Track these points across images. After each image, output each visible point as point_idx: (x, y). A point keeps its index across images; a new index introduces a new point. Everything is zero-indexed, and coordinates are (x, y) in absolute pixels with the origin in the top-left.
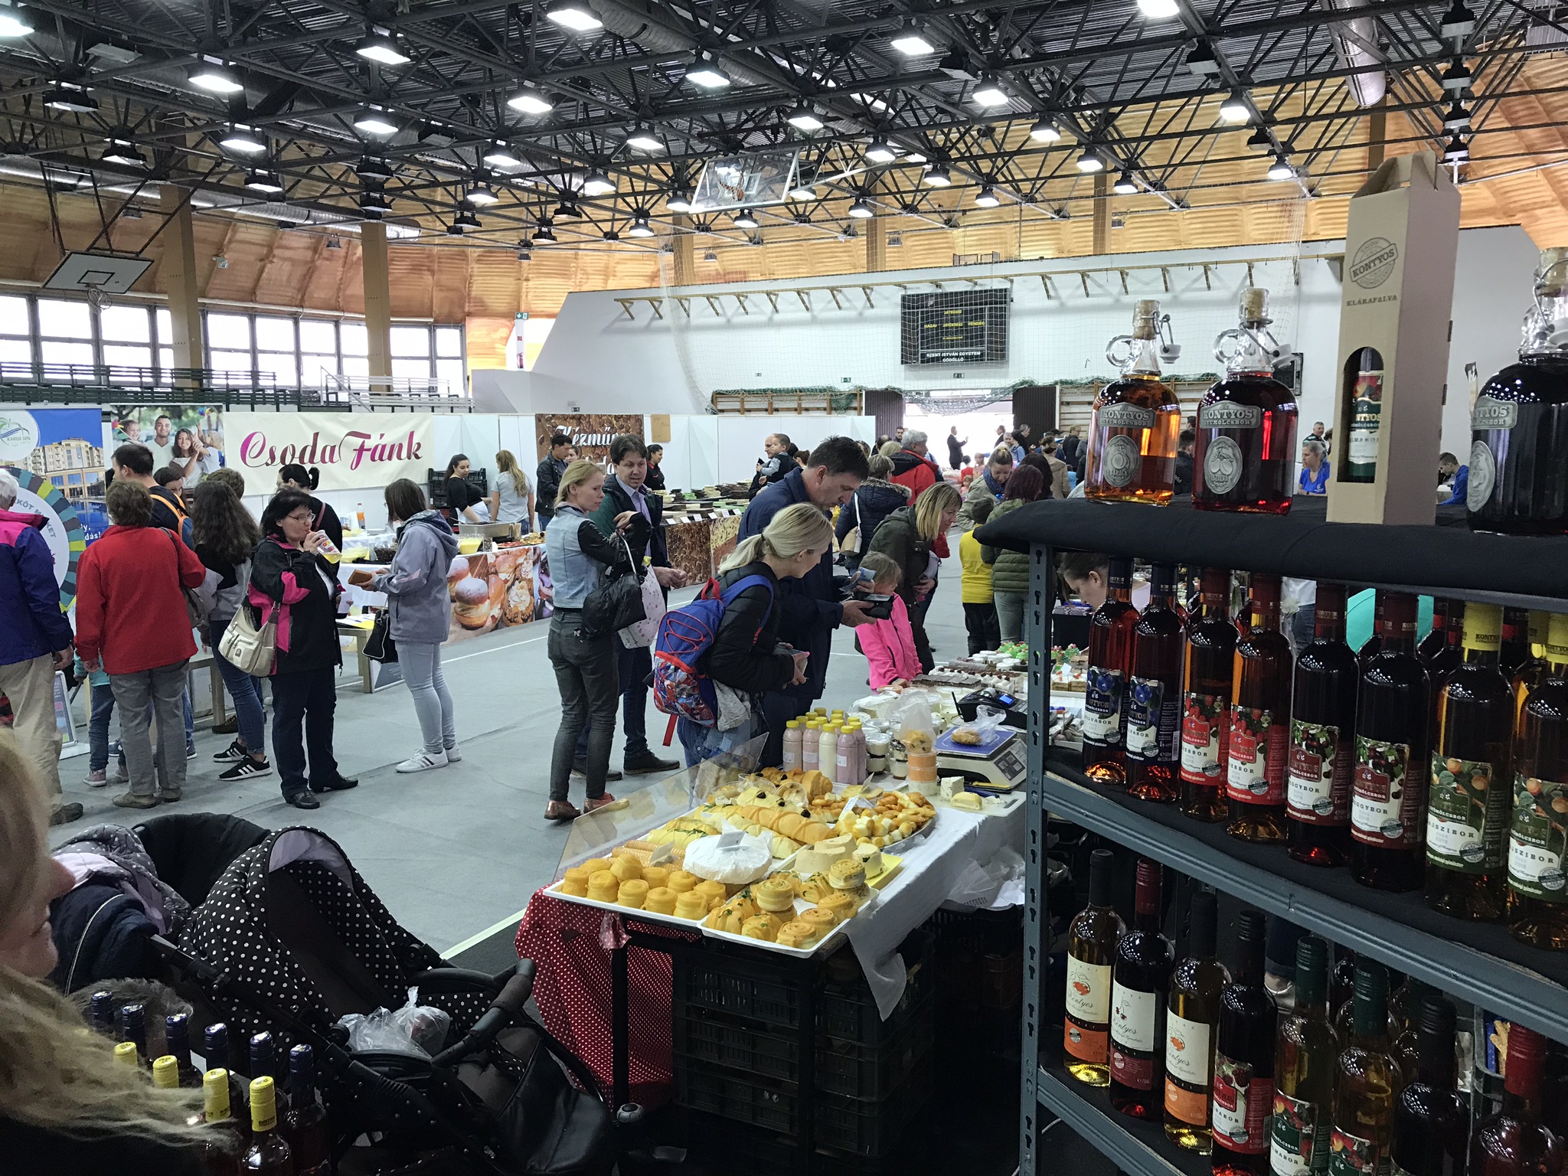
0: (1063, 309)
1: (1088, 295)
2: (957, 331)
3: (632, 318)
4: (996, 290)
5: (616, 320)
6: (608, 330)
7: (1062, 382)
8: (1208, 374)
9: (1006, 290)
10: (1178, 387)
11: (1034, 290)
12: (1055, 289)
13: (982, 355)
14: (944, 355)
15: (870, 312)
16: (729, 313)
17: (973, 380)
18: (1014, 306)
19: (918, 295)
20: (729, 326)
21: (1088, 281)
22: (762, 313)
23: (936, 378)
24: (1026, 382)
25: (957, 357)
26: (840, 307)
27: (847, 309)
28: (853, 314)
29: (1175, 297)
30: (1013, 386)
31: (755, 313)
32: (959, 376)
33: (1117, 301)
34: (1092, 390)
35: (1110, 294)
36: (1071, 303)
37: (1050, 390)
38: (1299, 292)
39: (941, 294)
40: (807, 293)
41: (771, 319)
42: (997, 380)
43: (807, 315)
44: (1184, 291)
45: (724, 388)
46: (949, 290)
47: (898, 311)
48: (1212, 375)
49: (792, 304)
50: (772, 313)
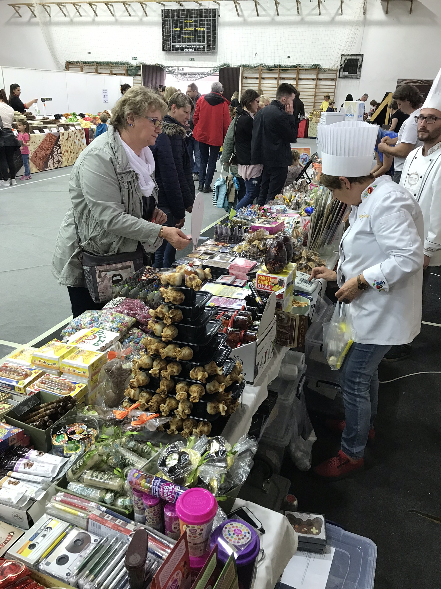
0: (245, 23)
1: (258, 15)
2: (191, 33)
3: (20, 16)
4: (210, 9)
5: (12, 17)
6: (8, 23)
7: (244, 66)
8: (315, 65)
9: (215, 9)
10: (301, 71)
11: (230, 10)
12: (241, 11)
13: (204, 47)
14: (184, 46)
15: (145, 19)
16: (72, 15)
17: (198, 62)
18: (221, 20)
19: (169, 10)
20: (72, 23)
21: (258, 7)
22: (89, 16)
23: (180, 60)
24: (225, 65)
25: (190, 48)
26: (130, 15)
27: (134, 16)
28: (137, 19)
29: (302, 19)
30: (219, 67)
31: (85, 16)
32: (192, 59)
33: (273, 19)
34: (259, 71)
35: (269, 15)
36: (249, 20)
37: (237, 69)
38: (365, 19)
39: (182, 10)
40: (112, 6)
41: (94, 20)
42: (211, 63)
43: (112, 19)
44: (308, 15)
45: (71, 60)
46: (186, 7)
47: (160, 19)
48: (318, 65)
49: (105, 11)
50: (94, 16)
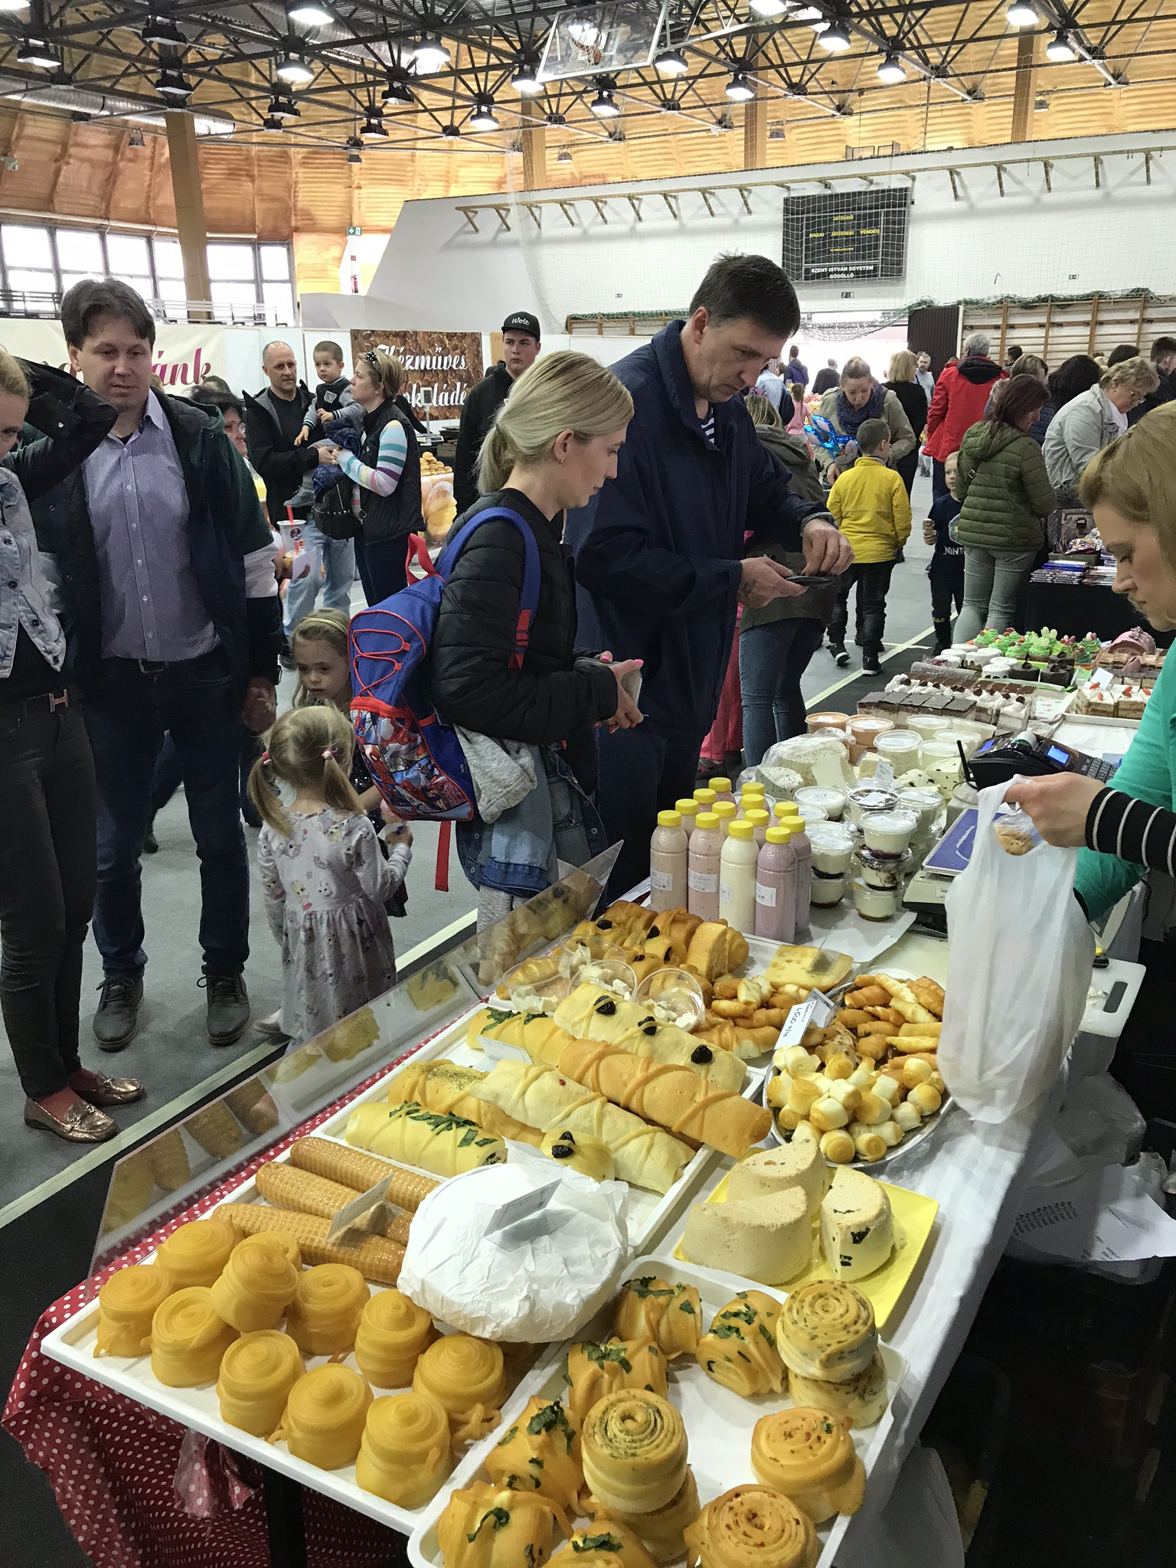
0: (973, 212)
1: (1002, 194)
2: (848, 241)
3: (477, 230)
4: (895, 190)
5: (457, 234)
6: (449, 246)
7: (966, 302)
8: (1138, 290)
9: (906, 189)
10: (1102, 307)
11: (939, 189)
12: (964, 187)
13: (875, 270)
14: (831, 270)
15: (747, 219)
16: (586, 222)
17: (863, 301)
18: (914, 210)
19: (803, 197)
20: (585, 238)
21: (1004, 176)
22: (623, 221)
23: (822, 298)
24: (925, 303)
25: (846, 273)
26: (712, 214)
27: (721, 215)
28: (726, 221)
29: (1107, 195)
30: (910, 308)
31: (616, 222)
32: (847, 295)
33: (1037, 200)
34: (1001, 311)
35: (1028, 192)
36: (983, 204)
37: (951, 312)
39: (831, 196)
40: (675, 197)
41: (633, 229)
42: (892, 300)
43: (673, 224)
44: (1119, 185)
45: (580, 312)
46: (839, 190)
47: (779, 218)
48: (1144, 290)
49: (658, 210)
50: (635, 221)
